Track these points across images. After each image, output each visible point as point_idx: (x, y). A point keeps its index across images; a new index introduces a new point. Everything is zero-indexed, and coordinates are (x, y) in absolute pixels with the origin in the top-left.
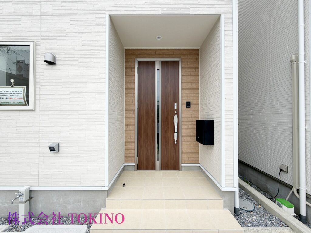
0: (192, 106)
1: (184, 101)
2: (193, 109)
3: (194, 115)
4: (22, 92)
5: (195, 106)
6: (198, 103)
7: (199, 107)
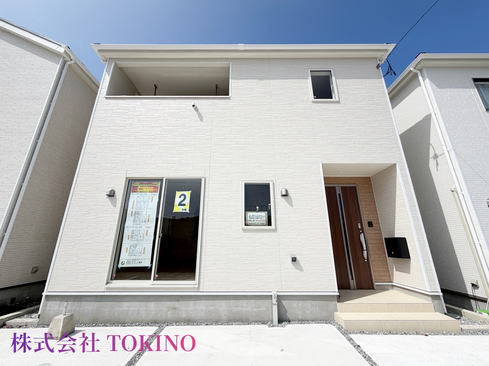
0: (373, 225)
1: (366, 221)
2: (375, 228)
3: (377, 233)
4: (265, 216)
5: (376, 225)
6: (378, 222)
7: (380, 226)
